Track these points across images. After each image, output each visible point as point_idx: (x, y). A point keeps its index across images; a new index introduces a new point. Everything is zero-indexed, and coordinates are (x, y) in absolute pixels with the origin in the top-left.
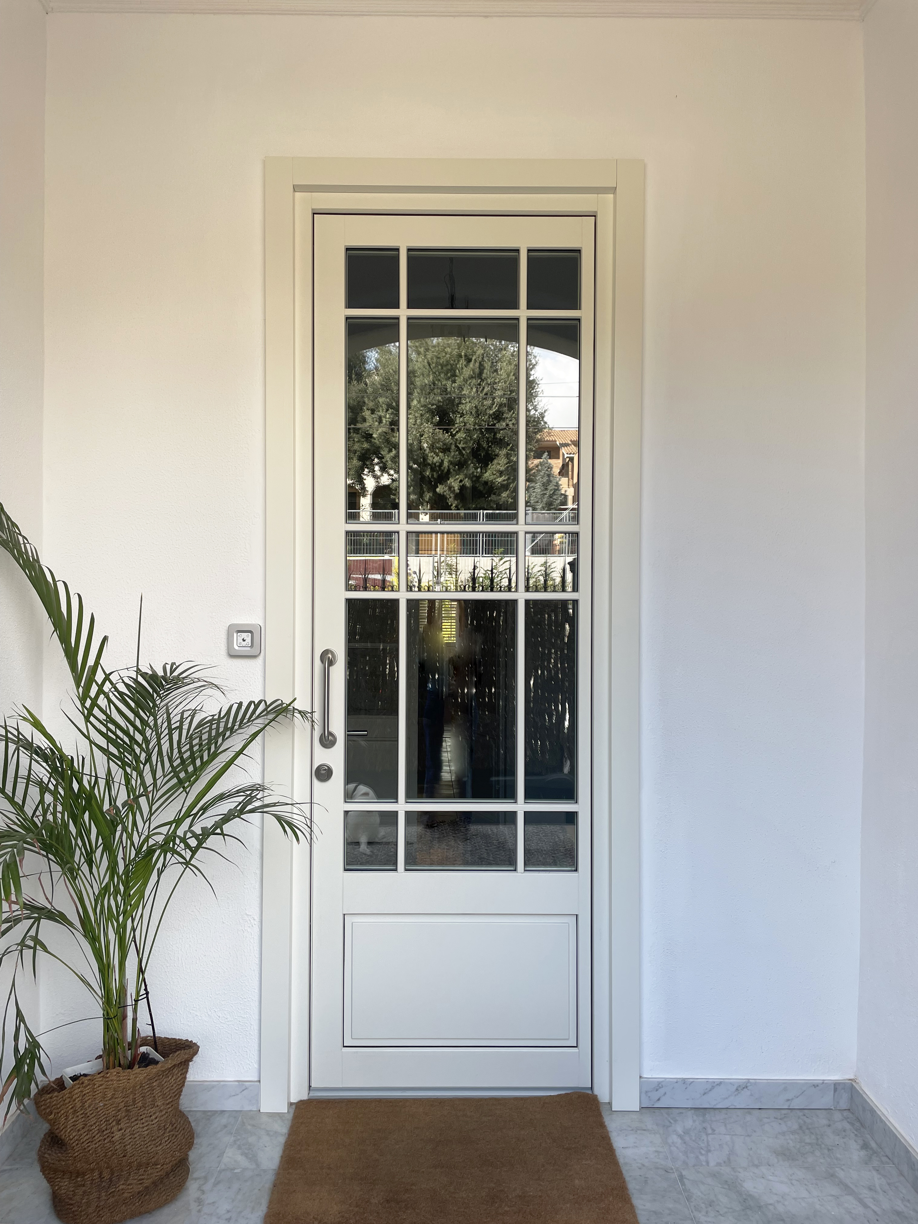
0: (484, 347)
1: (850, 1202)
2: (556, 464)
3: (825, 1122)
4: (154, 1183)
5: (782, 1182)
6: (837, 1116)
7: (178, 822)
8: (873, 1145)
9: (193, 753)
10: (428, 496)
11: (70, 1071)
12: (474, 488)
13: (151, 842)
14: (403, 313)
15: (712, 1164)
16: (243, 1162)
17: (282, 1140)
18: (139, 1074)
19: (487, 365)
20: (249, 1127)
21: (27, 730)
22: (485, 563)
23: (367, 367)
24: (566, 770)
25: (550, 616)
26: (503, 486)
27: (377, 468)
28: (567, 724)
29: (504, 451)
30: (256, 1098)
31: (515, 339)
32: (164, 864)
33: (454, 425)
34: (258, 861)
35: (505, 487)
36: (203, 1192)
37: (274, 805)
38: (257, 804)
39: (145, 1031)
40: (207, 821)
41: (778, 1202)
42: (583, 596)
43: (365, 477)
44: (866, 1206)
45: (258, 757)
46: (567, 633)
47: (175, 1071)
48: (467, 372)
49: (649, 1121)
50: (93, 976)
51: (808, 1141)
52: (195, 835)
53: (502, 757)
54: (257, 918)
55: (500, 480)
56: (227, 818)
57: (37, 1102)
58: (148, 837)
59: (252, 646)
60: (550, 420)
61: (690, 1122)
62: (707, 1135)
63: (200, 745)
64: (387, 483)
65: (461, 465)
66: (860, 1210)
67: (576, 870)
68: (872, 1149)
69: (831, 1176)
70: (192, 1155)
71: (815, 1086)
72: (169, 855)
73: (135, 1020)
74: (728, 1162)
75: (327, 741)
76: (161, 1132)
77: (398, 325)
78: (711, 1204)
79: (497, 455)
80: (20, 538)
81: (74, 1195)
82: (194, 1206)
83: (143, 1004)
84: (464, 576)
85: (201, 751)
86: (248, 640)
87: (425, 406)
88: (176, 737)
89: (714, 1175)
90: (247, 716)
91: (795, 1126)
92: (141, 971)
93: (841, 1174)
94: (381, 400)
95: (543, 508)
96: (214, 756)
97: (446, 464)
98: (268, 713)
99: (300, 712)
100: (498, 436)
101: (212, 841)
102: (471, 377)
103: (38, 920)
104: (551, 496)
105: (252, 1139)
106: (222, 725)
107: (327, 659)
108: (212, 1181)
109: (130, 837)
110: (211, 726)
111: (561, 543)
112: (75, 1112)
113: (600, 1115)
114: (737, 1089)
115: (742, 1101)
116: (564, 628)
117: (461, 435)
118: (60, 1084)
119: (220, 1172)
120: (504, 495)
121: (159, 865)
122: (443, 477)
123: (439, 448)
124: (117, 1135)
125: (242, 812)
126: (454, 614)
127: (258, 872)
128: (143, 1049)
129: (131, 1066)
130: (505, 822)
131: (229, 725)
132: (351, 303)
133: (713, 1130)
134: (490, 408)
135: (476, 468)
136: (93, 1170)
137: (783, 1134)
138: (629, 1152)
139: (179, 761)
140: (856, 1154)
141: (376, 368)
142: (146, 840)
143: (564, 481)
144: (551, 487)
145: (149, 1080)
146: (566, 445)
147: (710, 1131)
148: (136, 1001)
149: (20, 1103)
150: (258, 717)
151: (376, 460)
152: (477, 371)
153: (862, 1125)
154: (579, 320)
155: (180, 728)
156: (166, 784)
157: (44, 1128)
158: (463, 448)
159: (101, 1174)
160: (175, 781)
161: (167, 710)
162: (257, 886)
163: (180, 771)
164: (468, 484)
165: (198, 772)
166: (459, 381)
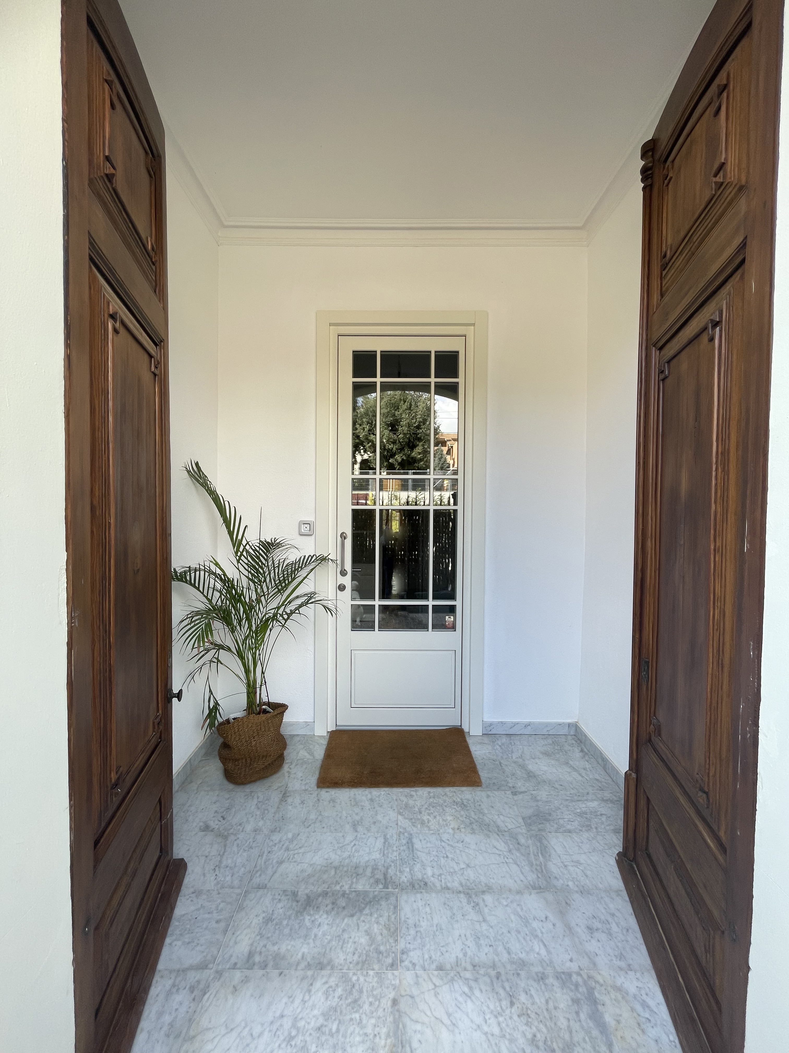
0: (412, 396)
1: (575, 774)
2: (445, 449)
3: (564, 740)
4: (269, 764)
5: (545, 766)
6: (569, 737)
7: (278, 608)
8: (585, 750)
9: (284, 578)
10: (385, 464)
11: (232, 716)
12: (408, 461)
13: (267, 616)
14: (378, 380)
15: (514, 758)
16: (308, 756)
17: (325, 747)
18: (263, 717)
19: (413, 404)
20: (310, 742)
21: (213, 568)
22: (413, 494)
23: (358, 405)
24: (450, 589)
25: (443, 519)
26: (421, 459)
27: (362, 451)
28: (450, 568)
29: (421, 443)
30: (313, 729)
31: (429, 392)
32: (272, 626)
33: (398, 431)
34: (313, 626)
35: (421, 460)
36: (290, 769)
37: (321, 600)
38: (313, 600)
39: (265, 699)
40: (292, 606)
41: (543, 774)
42: (459, 508)
43: (356, 455)
44: (583, 777)
45: (313, 580)
46: (451, 527)
47: (278, 716)
48: (405, 407)
49: (486, 740)
50: (242, 675)
51: (556, 748)
52: (287, 613)
53: (420, 584)
54: (313, 651)
55: (419, 456)
56: (301, 606)
57: (218, 729)
58: (266, 614)
59: (310, 530)
60: (443, 429)
61: (504, 740)
62: (512, 746)
63: (288, 574)
64: (366, 458)
65: (402, 449)
66: (580, 778)
67: (455, 631)
68: (585, 752)
69: (567, 763)
70: (286, 753)
71: (560, 725)
72: (275, 622)
73: (260, 694)
74: (521, 757)
75: (343, 573)
76: (272, 742)
77: (376, 385)
78: (513, 775)
79: (418, 445)
80: (208, 482)
81: (234, 770)
82: (286, 774)
83: (263, 687)
84: (403, 501)
85: (287, 577)
86: (308, 528)
87: (385, 422)
88: (277, 571)
89: (515, 762)
90: (308, 562)
91: (551, 742)
92: (263, 673)
93: (571, 763)
94: (364, 420)
95: (439, 470)
96: (294, 579)
97: (394, 449)
98: (317, 560)
99: (331, 560)
100: (418, 436)
101: (294, 616)
102: (406, 410)
103: (218, 650)
104: (442, 464)
105: (311, 747)
106: (297, 565)
107: (343, 536)
108: (294, 764)
109: (257, 614)
110: (292, 566)
111: (447, 486)
112: (235, 733)
113: (465, 737)
114: (525, 726)
115: (528, 731)
116: (449, 524)
117: (401, 436)
118: (228, 721)
119: (298, 760)
120: (422, 463)
121: (270, 626)
122: (393, 455)
123: (390, 442)
124: (254, 743)
125: (307, 603)
126: (398, 518)
127: (313, 631)
128: (264, 707)
129: (259, 713)
130: (422, 612)
131: (300, 566)
132: (355, 376)
133: (515, 743)
134: (415, 423)
135: (408, 451)
136: (242, 759)
137: (546, 745)
138: (478, 753)
139: (278, 581)
140: (578, 754)
141: (362, 405)
142: (265, 615)
143: (448, 457)
144: (443, 460)
145: (267, 719)
146: (450, 440)
147: (513, 744)
148: (261, 686)
149: (210, 729)
150: (313, 562)
151: (362, 448)
152: (409, 406)
153: (581, 742)
154: (458, 383)
155: (278, 567)
156: (273, 591)
157: (221, 740)
158: (402, 442)
159: (246, 760)
160: (277, 590)
161: (273, 558)
162: (313, 637)
163: (279, 586)
164: (405, 458)
165: (287, 586)
166: (401, 411)
